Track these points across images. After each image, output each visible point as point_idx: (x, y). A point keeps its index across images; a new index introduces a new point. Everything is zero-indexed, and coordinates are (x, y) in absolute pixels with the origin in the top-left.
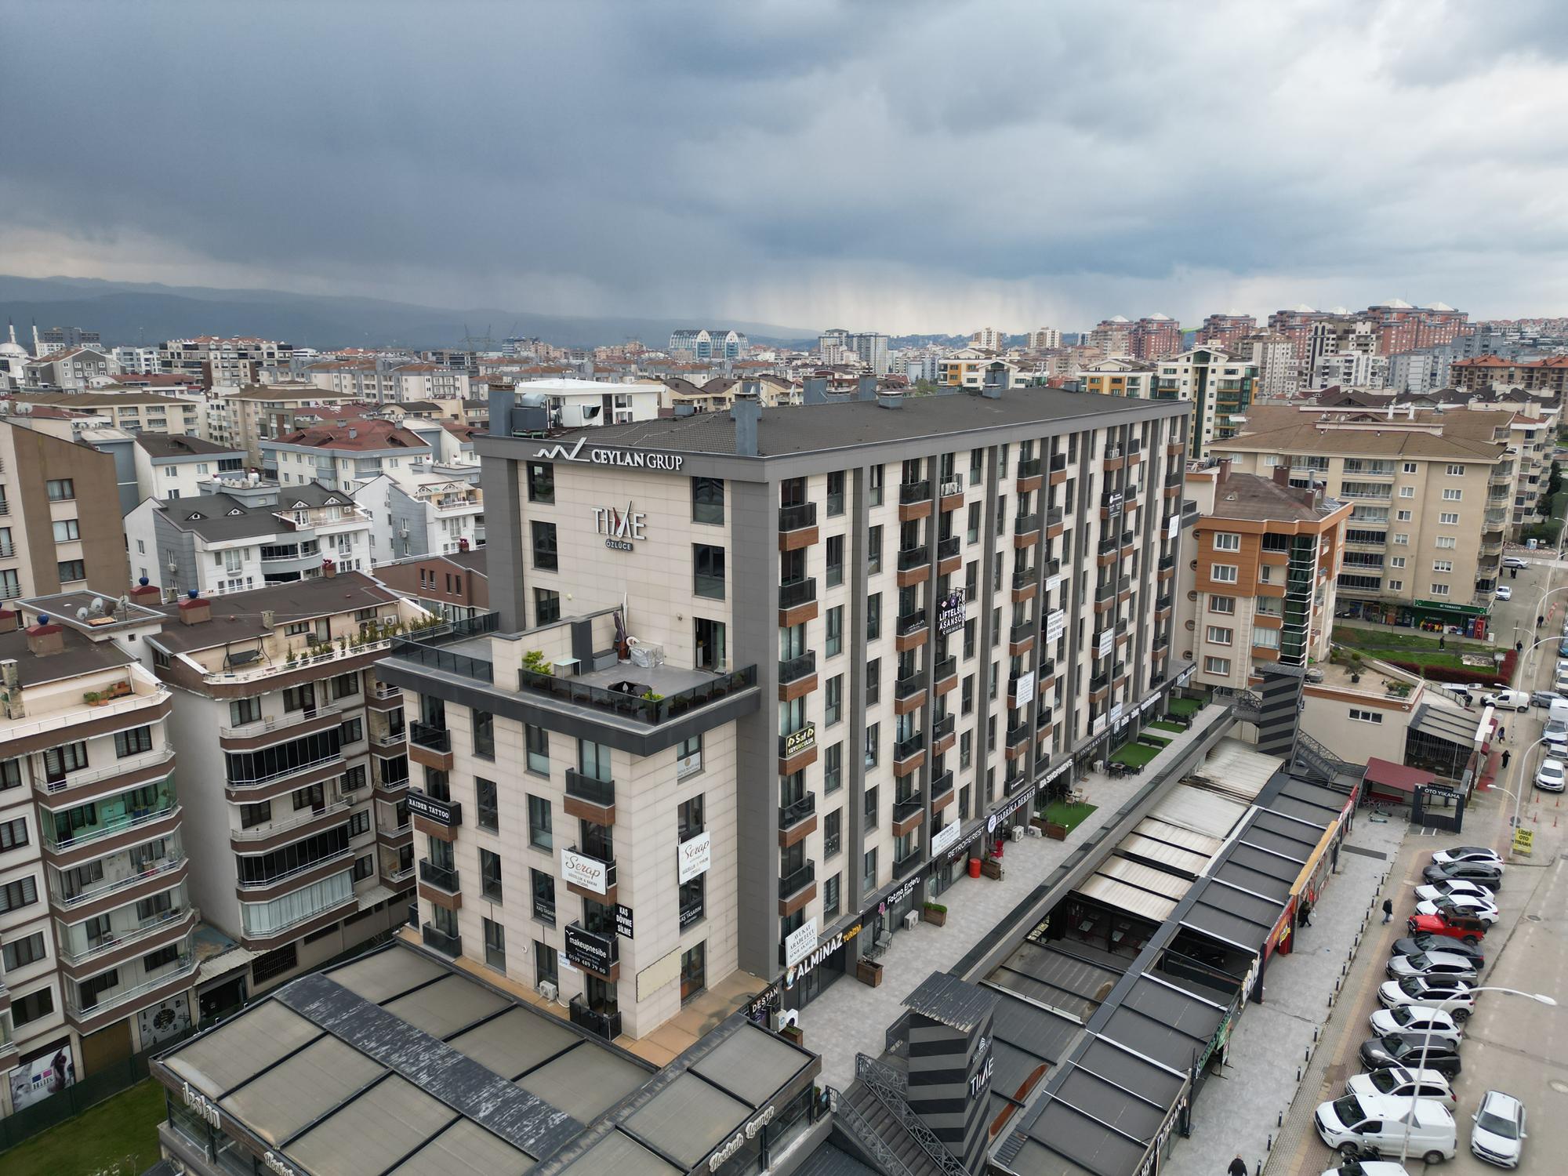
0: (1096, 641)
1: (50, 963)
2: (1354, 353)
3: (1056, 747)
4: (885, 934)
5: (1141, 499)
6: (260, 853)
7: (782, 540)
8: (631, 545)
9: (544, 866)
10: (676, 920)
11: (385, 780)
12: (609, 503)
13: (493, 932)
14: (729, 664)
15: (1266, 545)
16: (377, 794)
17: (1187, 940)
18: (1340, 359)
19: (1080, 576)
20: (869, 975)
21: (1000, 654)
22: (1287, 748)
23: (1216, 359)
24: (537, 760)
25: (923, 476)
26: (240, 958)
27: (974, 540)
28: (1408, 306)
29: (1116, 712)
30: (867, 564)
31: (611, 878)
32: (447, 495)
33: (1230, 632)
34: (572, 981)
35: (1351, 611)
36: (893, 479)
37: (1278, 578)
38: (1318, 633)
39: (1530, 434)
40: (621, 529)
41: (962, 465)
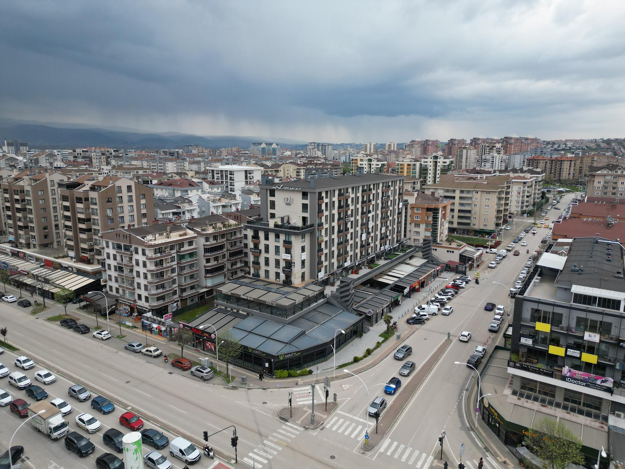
0: (381, 229)
1: (177, 285)
2: (494, 154)
3: (372, 252)
4: (336, 280)
5: (391, 198)
6: (210, 268)
7: (318, 202)
8: (290, 204)
9: (278, 257)
10: (301, 267)
11: (230, 256)
12: (286, 197)
13: (267, 272)
14: (309, 223)
15: (427, 211)
16: (228, 260)
17: (397, 286)
18: (490, 156)
19: (377, 215)
20: (333, 284)
21: (358, 229)
22: (428, 257)
23: (440, 158)
24: (277, 239)
25: (342, 192)
26: (205, 290)
27: (353, 205)
28: (518, 137)
29: (387, 247)
30: (332, 208)
31: (291, 257)
32: (214, 200)
33: (419, 232)
34: (283, 276)
35: (463, 232)
36: (337, 193)
37: (430, 219)
38: (442, 233)
39: (525, 183)
40: (288, 201)
41: (350, 190)
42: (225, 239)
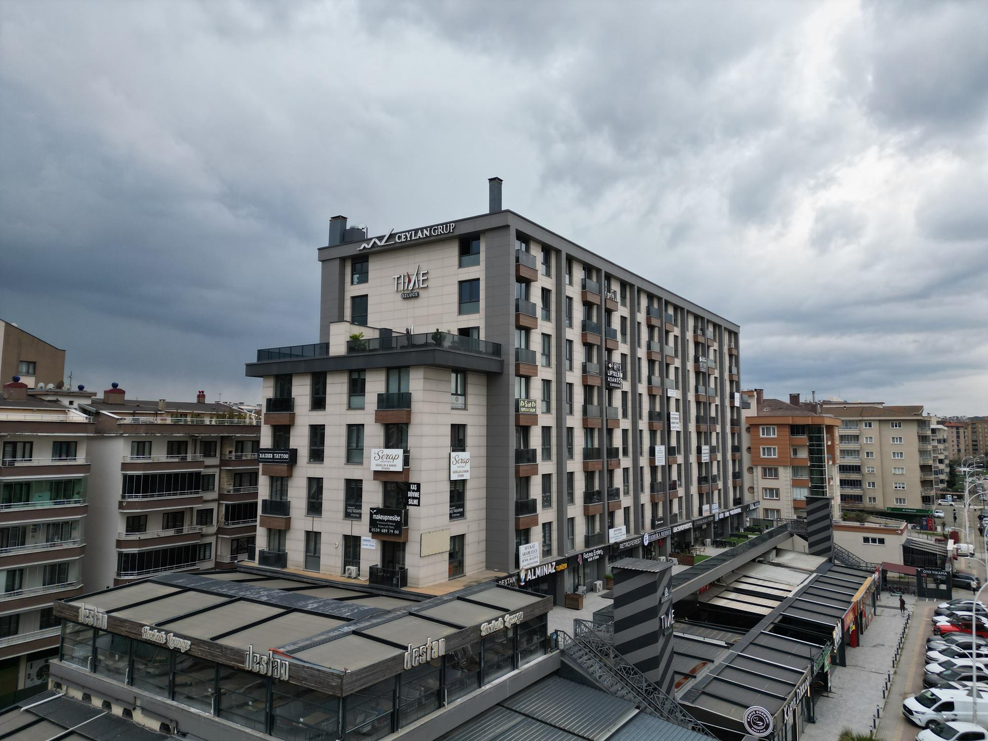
0: (699, 450)
3: (681, 512)
4: (584, 587)
5: (716, 373)
7: (517, 268)
8: (418, 293)
9: (355, 473)
10: (447, 509)
11: (227, 519)
12: (402, 272)
15: (792, 432)
16: (220, 531)
19: (686, 403)
20: (574, 603)
21: (643, 426)
24: (356, 399)
27: (624, 340)
29: (715, 508)
30: (564, 318)
31: (406, 461)
33: (777, 490)
34: (371, 552)
36: (577, 275)
37: (804, 454)
40: (411, 285)
41: (616, 288)
42: (215, 461)
